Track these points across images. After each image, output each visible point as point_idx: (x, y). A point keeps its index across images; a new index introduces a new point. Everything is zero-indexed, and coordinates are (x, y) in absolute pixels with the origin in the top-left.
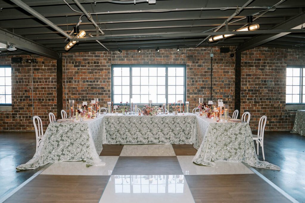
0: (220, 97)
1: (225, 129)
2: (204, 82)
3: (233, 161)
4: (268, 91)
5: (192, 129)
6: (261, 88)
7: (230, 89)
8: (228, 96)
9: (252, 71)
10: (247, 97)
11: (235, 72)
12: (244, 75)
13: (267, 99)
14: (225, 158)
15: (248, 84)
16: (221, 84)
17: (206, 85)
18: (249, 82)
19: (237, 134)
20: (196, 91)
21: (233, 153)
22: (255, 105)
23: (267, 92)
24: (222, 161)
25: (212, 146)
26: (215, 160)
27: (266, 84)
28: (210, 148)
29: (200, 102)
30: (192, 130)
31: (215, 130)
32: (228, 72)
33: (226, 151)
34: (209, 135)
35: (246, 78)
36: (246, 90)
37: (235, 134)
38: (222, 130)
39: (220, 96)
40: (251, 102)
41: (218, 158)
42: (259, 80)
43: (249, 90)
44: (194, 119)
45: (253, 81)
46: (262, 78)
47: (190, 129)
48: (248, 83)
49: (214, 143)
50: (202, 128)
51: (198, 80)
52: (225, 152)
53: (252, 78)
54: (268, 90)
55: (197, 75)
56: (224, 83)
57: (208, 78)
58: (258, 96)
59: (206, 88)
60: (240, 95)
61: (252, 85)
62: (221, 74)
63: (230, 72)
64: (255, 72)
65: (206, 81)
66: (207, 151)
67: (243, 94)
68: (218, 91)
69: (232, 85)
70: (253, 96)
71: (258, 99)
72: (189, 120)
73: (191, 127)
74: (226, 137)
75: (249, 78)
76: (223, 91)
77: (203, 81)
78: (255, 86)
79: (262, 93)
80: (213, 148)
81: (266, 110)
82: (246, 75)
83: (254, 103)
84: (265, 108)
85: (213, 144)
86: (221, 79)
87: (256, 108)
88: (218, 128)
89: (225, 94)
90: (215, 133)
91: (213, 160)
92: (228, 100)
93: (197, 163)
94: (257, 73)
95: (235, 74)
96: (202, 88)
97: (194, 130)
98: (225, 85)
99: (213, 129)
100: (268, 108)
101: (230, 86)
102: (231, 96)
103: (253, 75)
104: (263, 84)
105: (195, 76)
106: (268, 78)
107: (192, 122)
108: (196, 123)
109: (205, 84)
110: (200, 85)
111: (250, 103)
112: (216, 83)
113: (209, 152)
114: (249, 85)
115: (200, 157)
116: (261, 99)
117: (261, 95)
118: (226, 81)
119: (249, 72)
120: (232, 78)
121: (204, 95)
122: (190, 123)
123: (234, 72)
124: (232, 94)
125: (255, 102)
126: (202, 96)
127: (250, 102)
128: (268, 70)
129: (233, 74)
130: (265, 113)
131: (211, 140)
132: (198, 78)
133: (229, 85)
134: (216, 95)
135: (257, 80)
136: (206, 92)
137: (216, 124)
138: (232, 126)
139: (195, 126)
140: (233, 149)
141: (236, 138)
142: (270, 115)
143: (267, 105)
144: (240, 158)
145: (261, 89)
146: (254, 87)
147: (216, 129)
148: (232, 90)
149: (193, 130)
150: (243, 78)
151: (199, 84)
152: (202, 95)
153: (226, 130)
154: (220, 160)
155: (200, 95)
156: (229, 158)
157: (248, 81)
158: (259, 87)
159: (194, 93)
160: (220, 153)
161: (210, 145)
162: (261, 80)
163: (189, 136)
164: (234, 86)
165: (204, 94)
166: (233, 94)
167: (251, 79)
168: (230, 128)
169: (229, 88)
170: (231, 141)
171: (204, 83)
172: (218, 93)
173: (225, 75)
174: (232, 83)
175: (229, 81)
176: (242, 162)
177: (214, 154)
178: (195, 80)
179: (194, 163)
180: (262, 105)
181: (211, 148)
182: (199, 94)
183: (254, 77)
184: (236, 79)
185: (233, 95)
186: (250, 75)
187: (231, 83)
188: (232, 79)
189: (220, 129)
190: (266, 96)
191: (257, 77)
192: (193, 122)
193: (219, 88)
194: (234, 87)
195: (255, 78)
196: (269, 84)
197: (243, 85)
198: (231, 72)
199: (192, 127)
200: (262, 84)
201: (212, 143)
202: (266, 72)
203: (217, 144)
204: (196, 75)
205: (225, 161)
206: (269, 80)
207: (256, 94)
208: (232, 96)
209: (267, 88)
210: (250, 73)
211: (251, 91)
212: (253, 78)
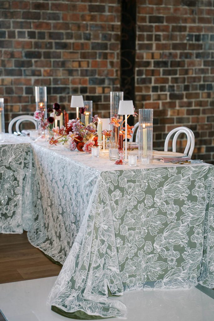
0: (80, 83)
1: (149, 186)
2: (34, 38)
3: (173, 288)
4: (205, 65)
5: (21, 184)
6: (186, 57)
7: (108, 60)
8: (102, 82)
9: (165, 9)
10: (150, 82)
11: (120, 9)
12: (143, 19)
13: (202, 87)
14: (148, 279)
15: (154, 47)
16: (82, 44)
17: (41, 47)
18: (158, 38)
19: (183, 201)
20: (11, 66)
21: (172, 260)
22: (172, 105)
23: (202, 67)
24: (139, 289)
25: (109, 247)
26: (119, 291)
27: (200, 47)
28: (104, 252)
29: (37, 99)
30: (19, 190)
31: (118, 193)
32: (101, 9)
33: (151, 256)
34: (100, 210)
35: (150, 29)
36: (148, 64)
37: (177, 202)
38: (137, 190)
39: (80, 79)
40: (162, 97)
41: (128, 281)
42: (183, 33)
43: (157, 64)
44: (24, 154)
45: (167, 38)
46: (191, 28)
47: (13, 187)
48: (154, 43)
49: (116, 235)
50: (61, 184)
51: (17, 30)
52: (149, 260)
53: (165, 29)
54: (206, 63)
55: (13, 15)
56: (92, 41)
57: (44, 25)
58: (179, 80)
59: (40, 57)
60: (134, 78)
61: (164, 47)
62: (81, 13)
63: (107, 8)
64: (172, 11)
65: (39, 33)
66: (93, 265)
67: (140, 73)
68: (76, 64)
69: (113, 47)
70: (168, 79)
71: (178, 87)
72: (10, 159)
73: (16, 179)
74: (150, 214)
75: (158, 29)
76: (88, 66)
77: (32, 35)
78: (172, 51)
79: (190, 72)
80: (114, 253)
81: (198, 118)
82: (150, 17)
83: (170, 98)
84: (196, 112)
85: (113, 238)
86: (81, 28)
87: (174, 112)
88: (126, 186)
89: (93, 73)
90: (116, 202)
91: (113, 290)
92: (103, 92)
93: (64, 309)
94: (178, 15)
95: (119, 14)
96: (29, 55)
97: (26, 189)
98: (93, 48)
99: (112, 189)
100: (204, 112)
101: (108, 51)
102: (110, 79)
103: (169, 20)
104: (192, 47)
105: (6, 17)
106: (205, 27)
107: (20, 163)
108: (31, 165)
109: (37, 45)
110: (23, 45)
111: (159, 98)
112: (68, 41)
113: (102, 266)
114: (158, 47)
115: (73, 287)
116: (187, 88)
117: (186, 76)
118: (96, 37)
119: (158, 10)
120: (113, 28)
121: (36, 78)
122: (14, 165)
123: (117, 11)
124: (112, 75)
125: (172, 96)
126: (30, 80)
127: (159, 96)
128: (206, 6)
129: (114, 14)
130: (196, 126)
131: (106, 227)
132: (17, 25)
133: (105, 47)
134: (71, 78)
135: (178, 33)
136: (42, 70)
137: (121, 175)
138: (166, 178)
139: (29, 174)
140: (172, 248)
141: (180, 214)
142: (208, 131)
143: (200, 104)
144: (191, 276)
145: (186, 60)
146: (170, 54)
147: (122, 190)
148: (112, 63)
149: (24, 190)
150: (142, 29)
151: (19, 43)
152: (28, 78)
153: (150, 191)
154: (133, 288)
155: (23, 77)
156: (161, 277)
157: (156, 35)
158: (181, 55)
159: (5, 70)
160: (134, 264)
161: (103, 242)
162: (187, 33)
163: (11, 207)
164: (119, 51)
165: (37, 73)
166: (117, 75)
167: (163, 31)
168: (161, 185)
169: (105, 56)
170: (166, 225)
171: (33, 40)
172: (75, 73)
173: (93, 18)
174: (113, 41)
175: (105, 37)
176: (199, 287)
177: (118, 271)
178: (6, 30)
179: (54, 309)
180: (189, 104)
181: (107, 253)
182: (21, 75)
183: (171, 25)
184: (123, 31)
185: (114, 76)
186: (159, 20)
187: (109, 43)
188: (113, 31)
189: (134, 189)
190: (199, 79)
191: (177, 27)
192: (23, 165)
193: (78, 57)
194: (118, 54)
195: (174, 29)
196: (207, 47)
197: (141, 47)
198: (111, 9)
199: (20, 178)
200: (190, 45)
201: (110, 236)
202: (201, 12)
203: (123, 238)
204: (9, 15)
205: (149, 289)
206: (208, 35)
207: (175, 73)
208: (113, 81)
209: (203, 57)
210: (159, 13)
211: (161, 65)
212: (167, 27)
